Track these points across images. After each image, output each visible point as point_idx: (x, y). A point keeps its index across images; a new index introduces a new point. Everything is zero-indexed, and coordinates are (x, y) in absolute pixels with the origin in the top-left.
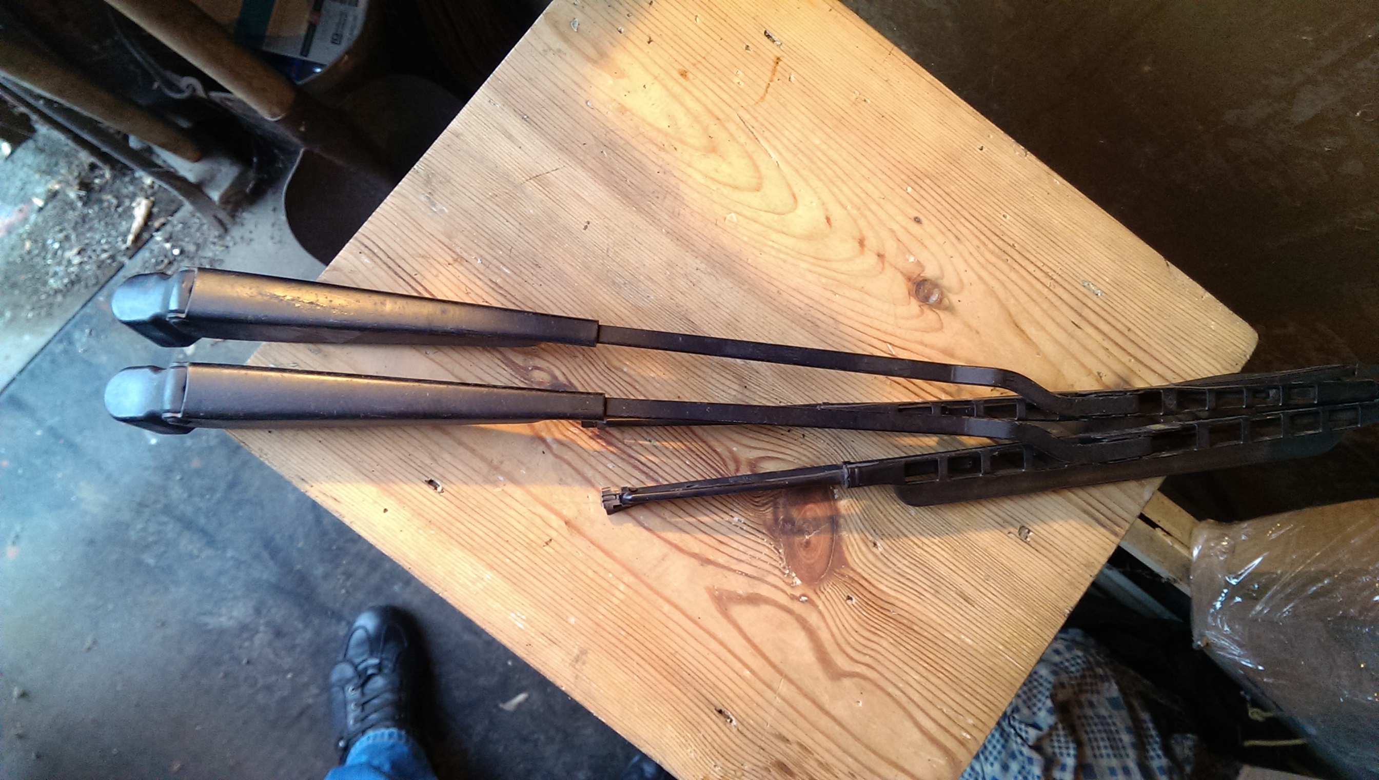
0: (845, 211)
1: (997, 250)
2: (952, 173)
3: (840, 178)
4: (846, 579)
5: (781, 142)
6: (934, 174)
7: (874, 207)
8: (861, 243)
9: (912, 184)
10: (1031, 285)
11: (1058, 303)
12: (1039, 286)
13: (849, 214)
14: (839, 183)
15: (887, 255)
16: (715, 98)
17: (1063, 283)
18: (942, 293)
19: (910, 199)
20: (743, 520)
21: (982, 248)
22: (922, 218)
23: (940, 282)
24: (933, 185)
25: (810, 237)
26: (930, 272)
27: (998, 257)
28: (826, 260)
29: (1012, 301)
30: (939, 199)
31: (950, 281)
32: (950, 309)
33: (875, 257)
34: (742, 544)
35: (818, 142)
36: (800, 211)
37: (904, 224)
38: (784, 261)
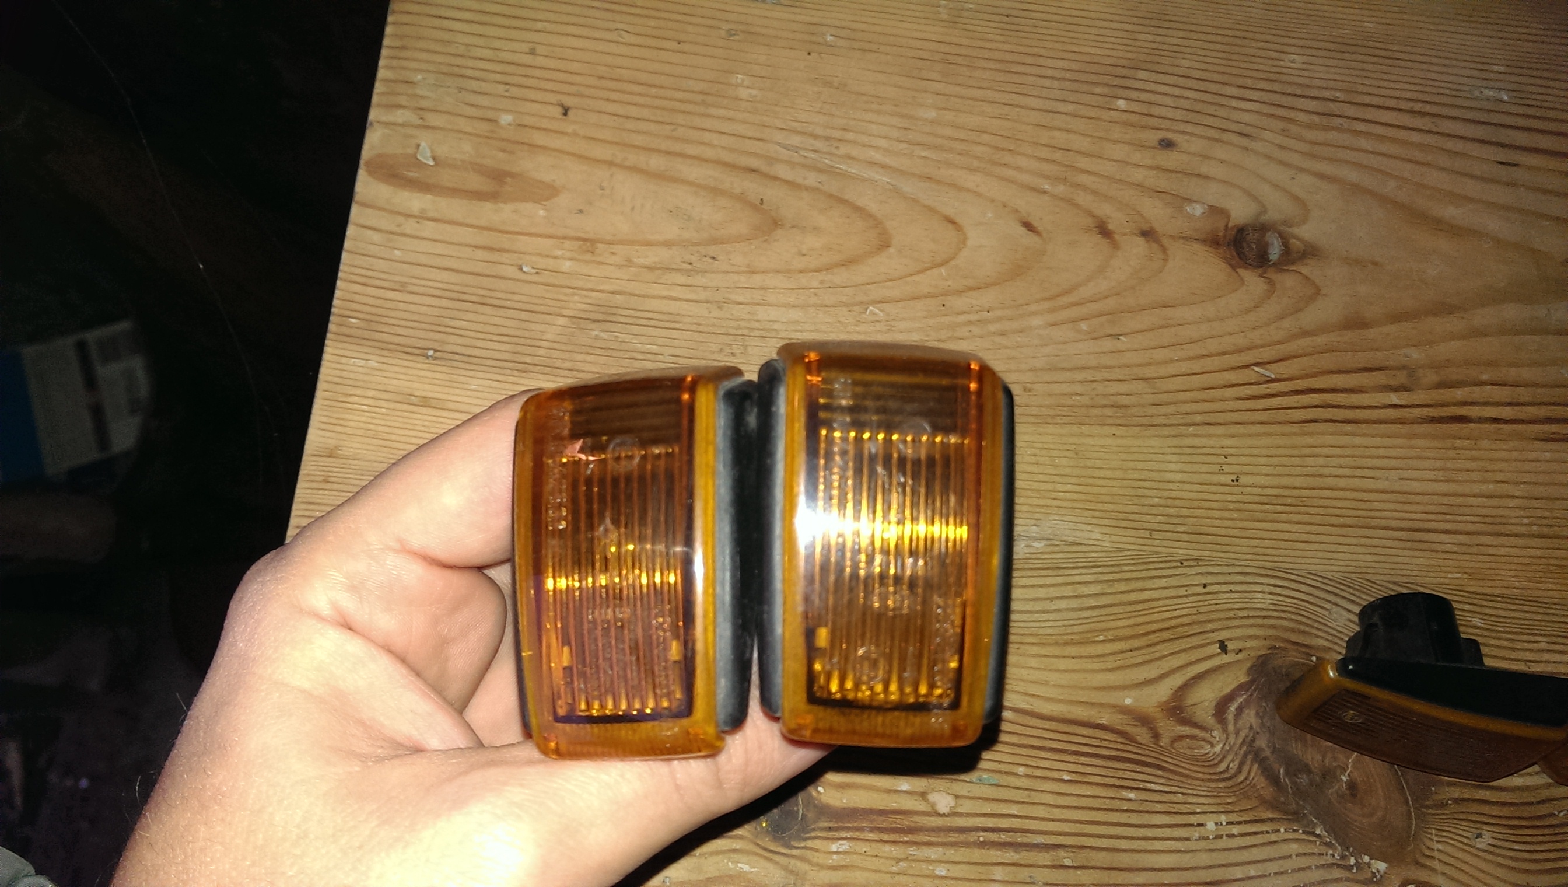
0: (1046, 198)
1: (1316, 119)
2: (1168, 40)
3: (1003, 149)
4: (1454, 808)
5: (877, 148)
6: (1143, 57)
7: (1083, 163)
8: (1104, 230)
9: (1120, 92)
10: (1404, 143)
11: (1459, 146)
12: (1415, 137)
13: (1053, 196)
14: (1008, 158)
15: (1156, 226)
16: (725, 141)
17: (1445, 111)
18: (1281, 235)
19: (1134, 118)
20: (1223, 818)
21: (1294, 129)
22: (1170, 136)
23: (1264, 218)
24: (1154, 77)
25: (1017, 271)
26: (1241, 212)
27: (1327, 128)
28: (1066, 292)
29: (1392, 184)
30: (1177, 91)
31: (1278, 208)
32: (1310, 252)
33: (1141, 241)
34: (1249, 863)
35: (932, 114)
36: (974, 237)
37: (1148, 162)
38: (1003, 334)
